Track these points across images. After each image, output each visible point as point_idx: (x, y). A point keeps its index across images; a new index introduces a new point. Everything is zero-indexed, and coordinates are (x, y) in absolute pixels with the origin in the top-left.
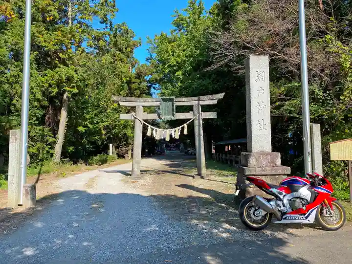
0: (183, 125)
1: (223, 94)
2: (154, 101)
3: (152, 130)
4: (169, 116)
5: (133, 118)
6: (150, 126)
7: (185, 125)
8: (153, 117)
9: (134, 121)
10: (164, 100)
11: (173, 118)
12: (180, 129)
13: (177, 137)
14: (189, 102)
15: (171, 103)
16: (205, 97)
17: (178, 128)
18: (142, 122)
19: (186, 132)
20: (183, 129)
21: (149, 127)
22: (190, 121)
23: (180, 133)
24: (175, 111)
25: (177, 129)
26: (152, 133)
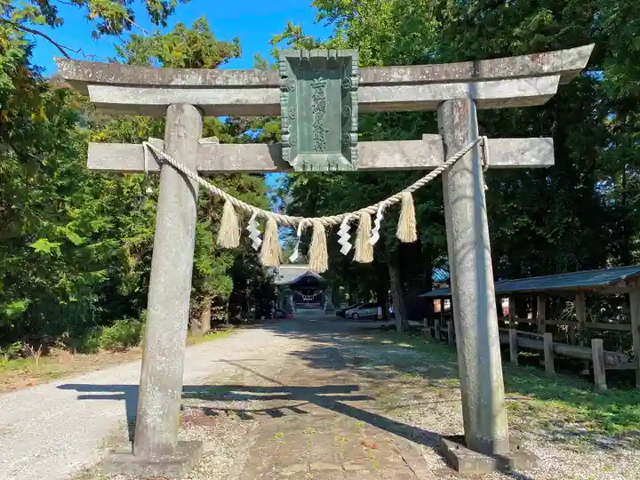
0: (394, 198)
1: (588, 49)
2: (256, 81)
3: (244, 218)
4: (325, 156)
5: (149, 165)
6: (230, 201)
7: (406, 195)
8: (247, 156)
9: (154, 178)
10: (304, 68)
11: (344, 164)
12: (380, 217)
13: (365, 255)
14: (421, 88)
15: (336, 84)
16: (502, 65)
17: (371, 209)
18: (198, 181)
19: (407, 230)
20: (393, 213)
21: (228, 208)
22: (428, 178)
23: (376, 237)
24: (355, 126)
25: (364, 214)
26: (245, 234)
